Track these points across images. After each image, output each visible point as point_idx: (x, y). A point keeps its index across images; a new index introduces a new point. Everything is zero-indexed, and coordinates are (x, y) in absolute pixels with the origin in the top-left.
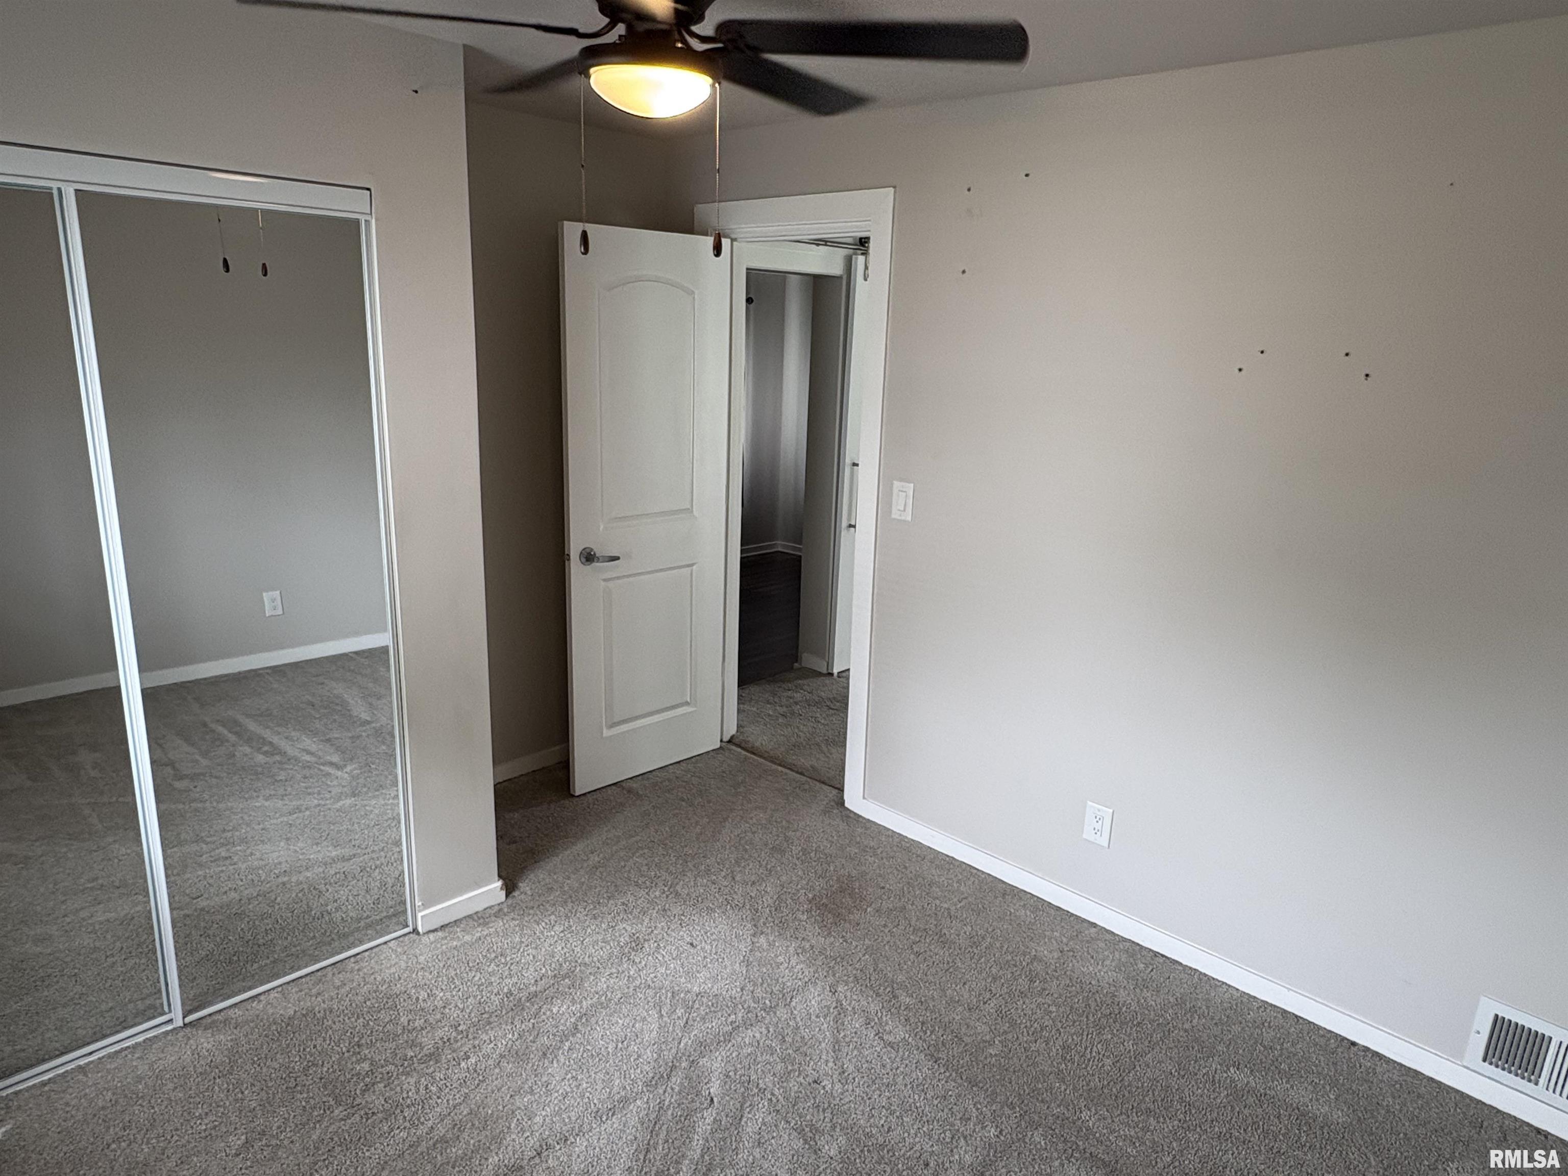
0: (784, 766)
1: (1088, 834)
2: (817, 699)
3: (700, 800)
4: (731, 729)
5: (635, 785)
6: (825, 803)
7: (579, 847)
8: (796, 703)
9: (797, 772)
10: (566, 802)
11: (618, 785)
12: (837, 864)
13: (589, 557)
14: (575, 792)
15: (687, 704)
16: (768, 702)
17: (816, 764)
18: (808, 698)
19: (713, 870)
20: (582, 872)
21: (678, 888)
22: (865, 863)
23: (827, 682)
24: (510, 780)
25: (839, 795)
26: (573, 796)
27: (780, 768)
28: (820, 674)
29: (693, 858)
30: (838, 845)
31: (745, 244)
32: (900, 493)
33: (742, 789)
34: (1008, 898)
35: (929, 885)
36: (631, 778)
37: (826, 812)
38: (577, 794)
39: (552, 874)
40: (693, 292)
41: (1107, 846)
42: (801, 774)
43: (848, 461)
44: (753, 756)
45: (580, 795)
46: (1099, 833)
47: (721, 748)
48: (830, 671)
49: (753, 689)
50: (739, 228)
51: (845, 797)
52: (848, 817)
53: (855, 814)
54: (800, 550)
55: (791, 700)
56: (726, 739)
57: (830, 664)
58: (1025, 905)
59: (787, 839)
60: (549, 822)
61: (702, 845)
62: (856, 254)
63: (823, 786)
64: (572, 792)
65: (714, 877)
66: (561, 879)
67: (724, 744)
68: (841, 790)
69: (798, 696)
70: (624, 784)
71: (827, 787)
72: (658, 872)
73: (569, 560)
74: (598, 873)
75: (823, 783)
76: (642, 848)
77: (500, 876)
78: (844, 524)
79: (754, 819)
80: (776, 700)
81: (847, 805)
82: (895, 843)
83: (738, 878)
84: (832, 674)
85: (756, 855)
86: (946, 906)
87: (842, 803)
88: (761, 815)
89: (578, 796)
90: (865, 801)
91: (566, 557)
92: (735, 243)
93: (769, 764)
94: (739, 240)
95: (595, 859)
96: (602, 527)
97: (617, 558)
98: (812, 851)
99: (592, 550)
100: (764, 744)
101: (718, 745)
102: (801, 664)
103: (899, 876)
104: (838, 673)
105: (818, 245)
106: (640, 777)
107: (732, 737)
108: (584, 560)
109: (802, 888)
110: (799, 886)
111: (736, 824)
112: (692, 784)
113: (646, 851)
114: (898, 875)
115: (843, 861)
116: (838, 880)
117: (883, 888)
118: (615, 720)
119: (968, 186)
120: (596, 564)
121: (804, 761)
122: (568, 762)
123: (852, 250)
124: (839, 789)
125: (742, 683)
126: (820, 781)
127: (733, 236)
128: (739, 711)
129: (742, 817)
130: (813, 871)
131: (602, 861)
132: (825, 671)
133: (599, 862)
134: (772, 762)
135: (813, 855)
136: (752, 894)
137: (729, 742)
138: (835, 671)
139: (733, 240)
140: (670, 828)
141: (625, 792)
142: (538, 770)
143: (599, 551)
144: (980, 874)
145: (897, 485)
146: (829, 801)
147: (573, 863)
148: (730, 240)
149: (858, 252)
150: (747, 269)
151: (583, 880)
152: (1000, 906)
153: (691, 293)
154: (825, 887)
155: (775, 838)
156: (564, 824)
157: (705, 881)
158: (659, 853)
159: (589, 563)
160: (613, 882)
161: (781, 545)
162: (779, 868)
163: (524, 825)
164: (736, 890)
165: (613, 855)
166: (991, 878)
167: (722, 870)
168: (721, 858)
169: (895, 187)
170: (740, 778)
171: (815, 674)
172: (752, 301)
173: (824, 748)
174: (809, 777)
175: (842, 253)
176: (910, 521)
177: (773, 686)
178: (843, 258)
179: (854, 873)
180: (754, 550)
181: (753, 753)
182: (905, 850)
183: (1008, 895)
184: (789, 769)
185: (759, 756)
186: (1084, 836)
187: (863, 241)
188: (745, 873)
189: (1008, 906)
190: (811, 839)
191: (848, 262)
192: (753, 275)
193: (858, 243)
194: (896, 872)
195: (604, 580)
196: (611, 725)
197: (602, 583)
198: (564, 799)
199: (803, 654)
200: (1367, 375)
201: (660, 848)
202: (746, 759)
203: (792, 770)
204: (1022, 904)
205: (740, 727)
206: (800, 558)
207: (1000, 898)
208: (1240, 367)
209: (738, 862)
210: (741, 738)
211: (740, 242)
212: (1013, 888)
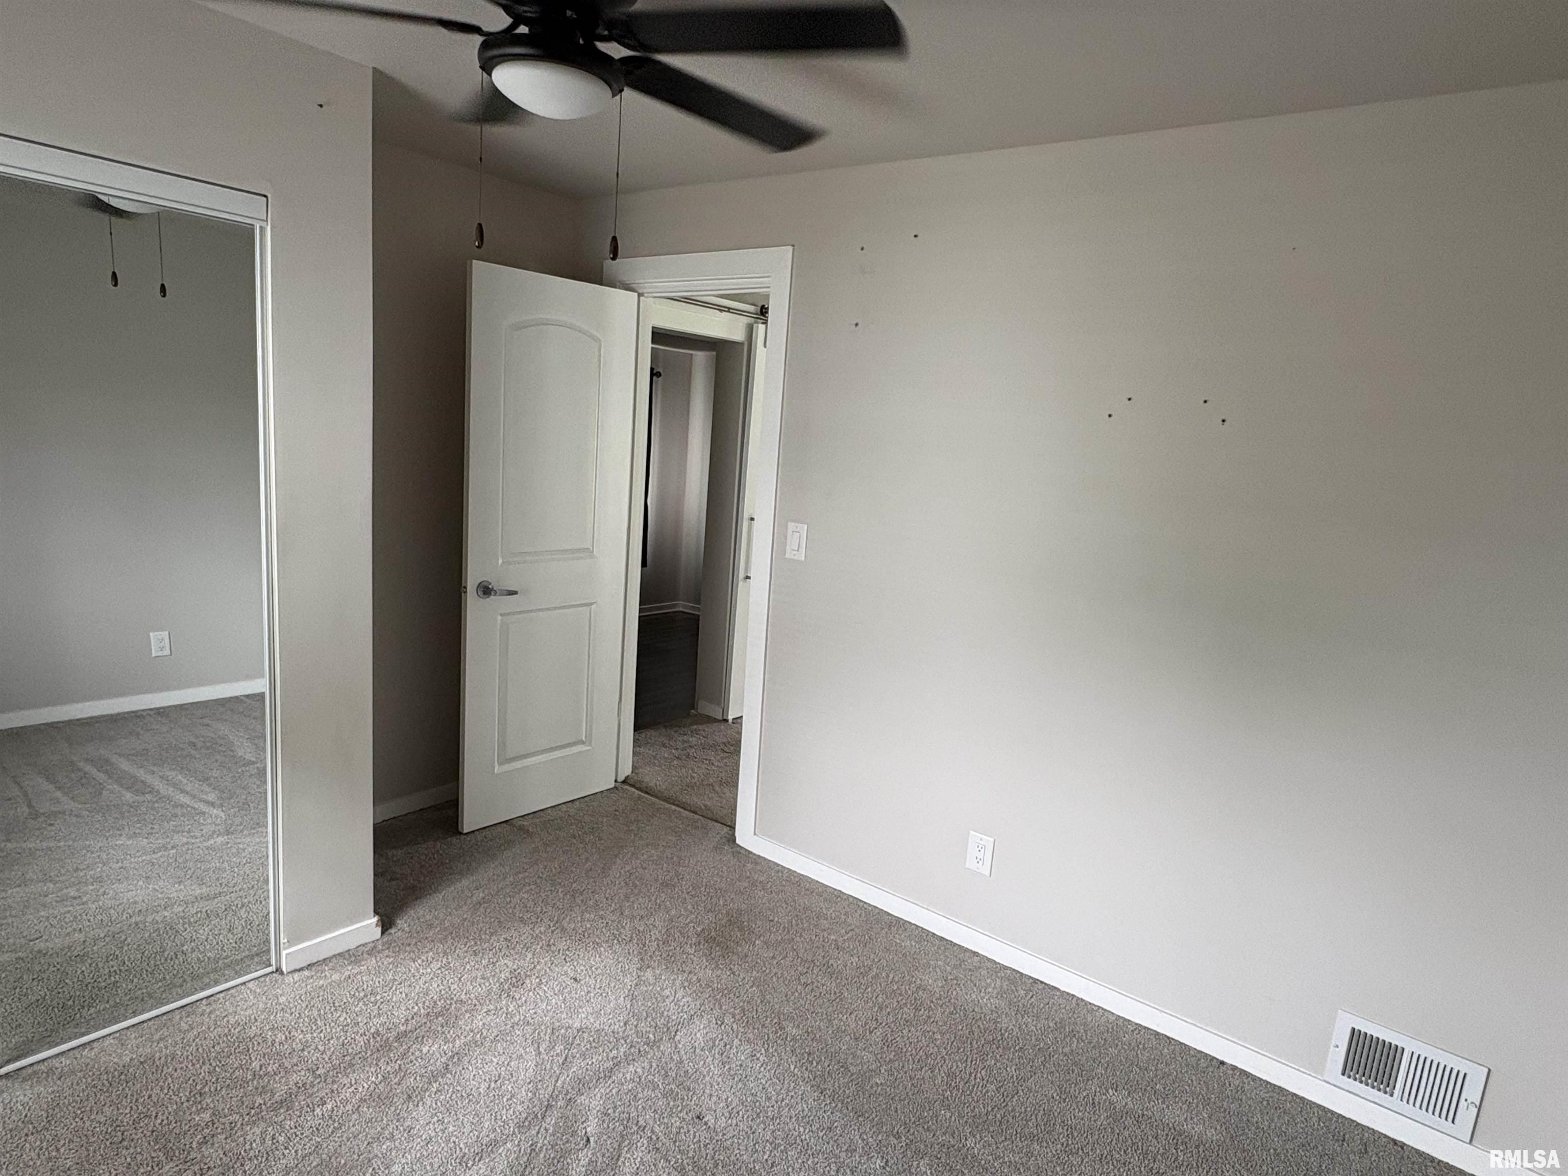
0: (678, 806)
1: (971, 864)
2: (711, 743)
3: (592, 837)
4: (626, 770)
5: (526, 823)
6: (716, 840)
7: (464, 883)
8: (691, 747)
9: (690, 811)
10: (454, 840)
11: (508, 823)
12: (727, 898)
13: (486, 590)
14: (463, 829)
15: (583, 743)
16: (664, 745)
17: (709, 804)
18: (703, 742)
19: (601, 905)
20: (465, 908)
21: (565, 923)
22: (755, 897)
23: (722, 727)
24: (395, 817)
25: (730, 832)
26: (461, 833)
27: (673, 807)
28: (716, 720)
29: (581, 893)
30: (728, 880)
31: (652, 299)
32: (795, 534)
33: (634, 827)
34: (894, 929)
35: (817, 917)
36: (522, 817)
37: (717, 848)
38: (465, 831)
39: (433, 911)
40: (600, 341)
41: (988, 874)
42: (695, 812)
43: (746, 516)
44: (646, 796)
45: (469, 832)
46: (981, 862)
47: (615, 787)
48: (725, 717)
49: (650, 733)
50: (645, 283)
51: (737, 834)
52: (739, 853)
53: (746, 850)
54: (699, 610)
55: (686, 745)
56: (621, 778)
57: (725, 710)
58: (910, 936)
59: (677, 874)
60: (434, 858)
61: (592, 880)
62: (757, 323)
63: (716, 824)
64: (460, 830)
65: (602, 912)
66: (441, 915)
67: (618, 784)
68: (732, 827)
69: (693, 740)
70: (514, 822)
71: (720, 825)
72: (544, 908)
73: (466, 592)
74: (482, 909)
75: (717, 821)
76: (529, 884)
77: (376, 912)
78: (742, 575)
79: (645, 856)
80: (672, 743)
81: (737, 842)
82: (784, 878)
83: (626, 913)
84: (726, 721)
85: (646, 890)
86: (833, 937)
88: (653, 852)
89: (466, 834)
90: (756, 837)
91: (463, 589)
92: (641, 297)
93: (663, 803)
94: (646, 295)
95: (480, 895)
96: (500, 561)
97: (514, 593)
98: (702, 886)
99: (490, 584)
100: (658, 784)
101: (612, 785)
102: (697, 711)
103: (788, 910)
104: (733, 719)
105: (721, 311)
106: (532, 815)
107: (627, 777)
108: (480, 593)
109: (691, 922)
110: (688, 920)
111: (627, 860)
112: (585, 822)
113: (533, 887)
114: (787, 908)
115: (733, 896)
116: (728, 914)
117: (772, 921)
118: (508, 757)
119: (861, 246)
120: (493, 598)
121: (696, 800)
123: (753, 319)
124: (730, 827)
125: (637, 728)
126: (712, 819)
127: (640, 291)
128: (634, 753)
129: (633, 854)
130: (702, 905)
131: (487, 897)
132: (720, 718)
133: (484, 898)
134: (665, 801)
135: (703, 889)
136: (640, 928)
137: (624, 782)
138: (730, 718)
139: (640, 295)
140: (559, 865)
141: (515, 830)
142: (426, 808)
143: (494, 585)
144: (865, 906)
145: (791, 526)
146: (721, 838)
147: (456, 900)
148: (636, 294)
149: (759, 320)
150: (653, 328)
151: (465, 916)
152: (886, 937)
153: (597, 340)
154: (714, 920)
155: (666, 873)
156: (450, 861)
157: (592, 916)
158: (547, 889)
159: (486, 596)
160: (497, 918)
161: (682, 606)
162: (668, 903)
163: (407, 862)
164: (624, 924)
165: (498, 891)
166: (877, 911)
167: (611, 906)
168: (609, 894)
169: (793, 246)
170: (633, 817)
171: (710, 720)
172: (660, 375)
173: (717, 788)
174: (702, 816)
175: (744, 320)
176: (803, 559)
177: (669, 731)
178: (745, 325)
179: (744, 906)
180: (657, 609)
181: (647, 793)
182: (794, 884)
183: (894, 927)
184: (682, 808)
185: (652, 796)
186: (967, 865)
187: (764, 311)
188: (634, 908)
189: (894, 937)
190: (701, 875)
191: (750, 330)
192: (659, 336)
193: (759, 312)
194: (784, 905)
195: (501, 615)
196: (504, 761)
197: (500, 618)
198: (451, 836)
199: (700, 702)
200: (1223, 421)
201: (548, 884)
202: (640, 798)
203: (685, 809)
204: (907, 935)
205: (634, 768)
206: (699, 616)
207: (886, 930)
208: (1109, 413)
209: (627, 897)
210: (636, 778)
211: (647, 297)
212: (899, 919)
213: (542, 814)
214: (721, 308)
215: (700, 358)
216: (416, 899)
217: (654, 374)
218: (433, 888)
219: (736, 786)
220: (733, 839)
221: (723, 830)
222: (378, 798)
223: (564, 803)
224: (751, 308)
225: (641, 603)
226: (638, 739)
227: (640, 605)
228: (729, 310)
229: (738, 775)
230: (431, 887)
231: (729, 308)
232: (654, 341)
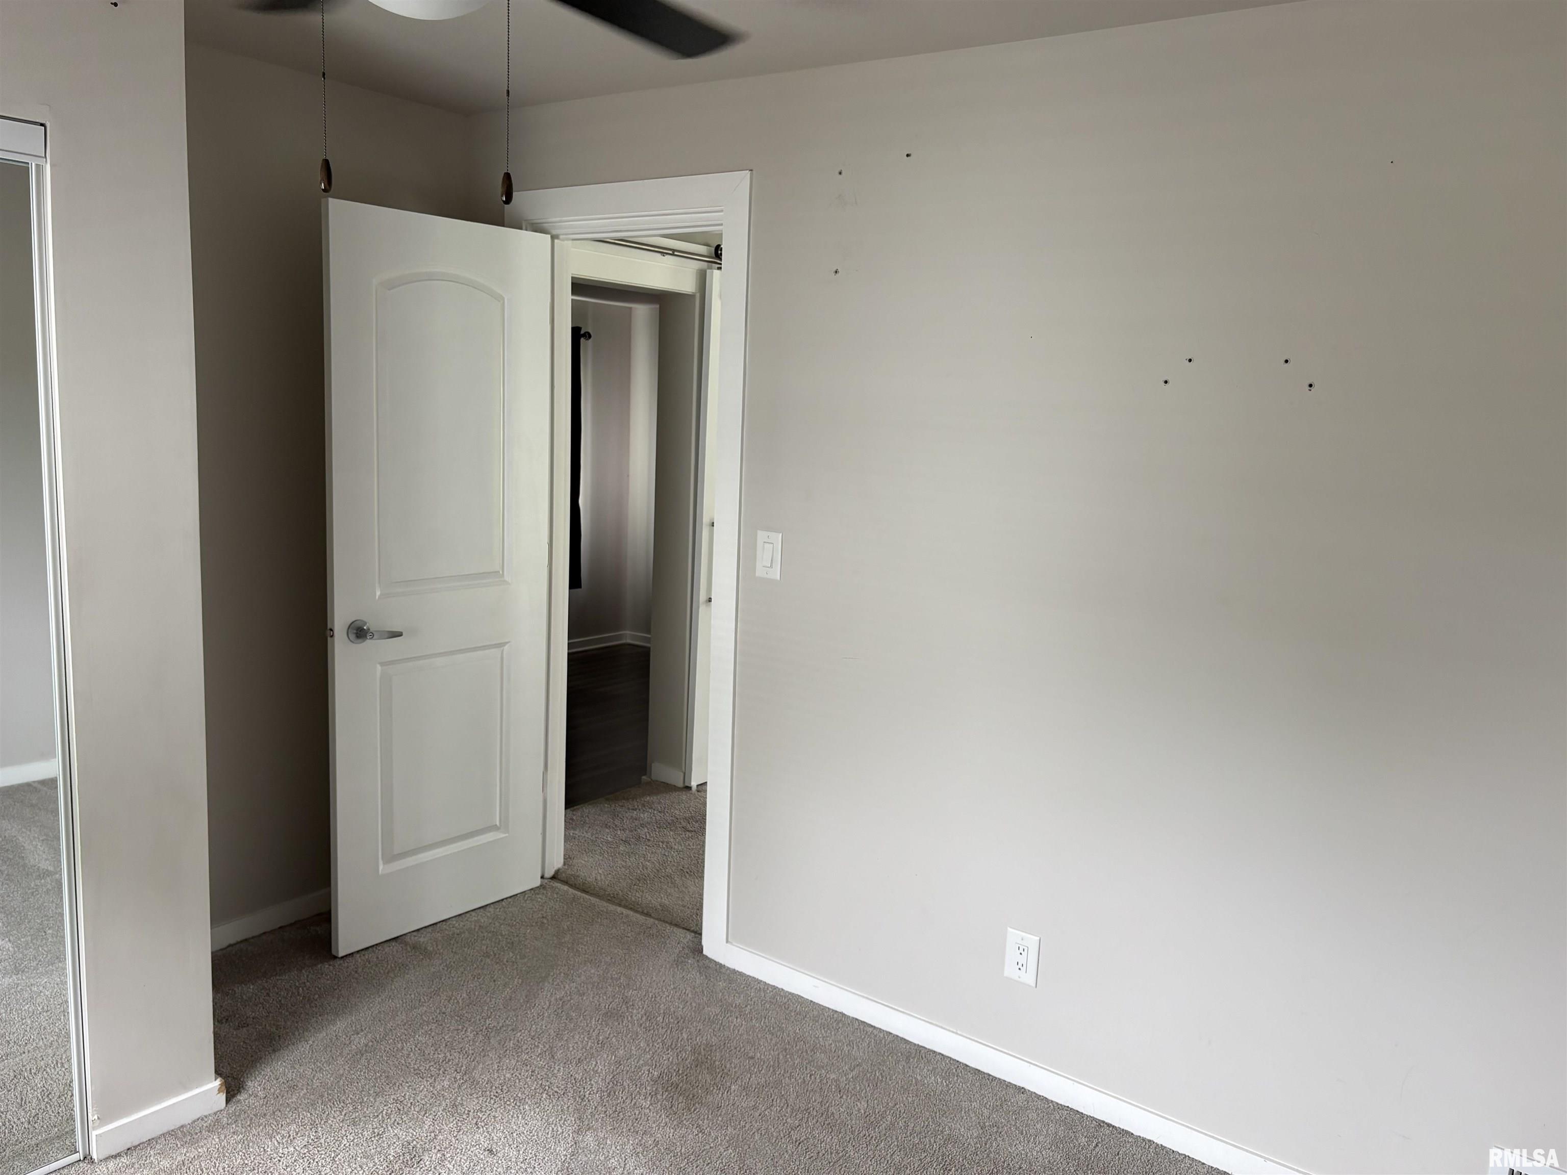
0: (625, 907)
1: (1010, 971)
2: (669, 819)
3: (511, 954)
4: (556, 861)
5: (422, 940)
6: (677, 951)
7: (340, 1026)
8: (642, 825)
9: (642, 913)
10: (326, 967)
11: (399, 941)
12: (693, 1029)
13: (359, 632)
14: (337, 951)
15: (494, 828)
16: (607, 826)
17: (667, 902)
18: (658, 818)
19: (524, 1047)
20: (341, 1061)
21: (476, 1074)
22: (729, 1027)
23: (684, 797)
24: (246, 940)
25: (695, 940)
26: (335, 957)
27: (619, 909)
28: (674, 788)
29: (498, 1032)
30: (694, 1005)
31: (570, 242)
32: (766, 545)
33: (567, 938)
34: (914, 1061)
35: (812, 1050)
36: (418, 930)
37: (678, 962)
38: (341, 954)
39: (297, 1066)
40: (503, 299)
41: (1034, 985)
42: (648, 915)
43: (706, 520)
44: (584, 895)
45: (346, 956)
46: (1023, 969)
47: (542, 887)
48: (687, 784)
49: (587, 811)
50: (560, 222)
51: (704, 942)
52: (707, 967)
53: (716, 963)
54: (648, 640)
55: (637, 823)
56: (549, 873)
57: (687, 774)
58: (934, 1069)
59: (626, 1001)
60: (299, 994)
61: (512, 1013)
62: (711, 268)
63: (675, 929)
64: (334, 952)
65: (526, 1057)
66: (308, 1073)
67: (546, 881)
68: (698, 933)
69: (645, 816)
70: (408, 939)
71: (681, 930)
72: (448, 1054)
73: (332, 636)
74: (363, 1061)
75: (676, 925)
76: (428, 1023)
77: (218, 1073)
78: (703, 597)
79: (583, 977)
80: (617, 822)
81: (705, 952)
82: (768, 999)
83: (559, 1055)
84: (689, 788)
85: (583, 1024)
86: (833, 1076)
87: (700, 950)
88: (593, 971)
89: (342, 957)
90: (728, 945)
91: (328, 632)
92: (556, 241)
93: (605, 904)
94: (561, 237)
95: (360, 1041)
96: (378, 593)
97: (399, 634)
98: (659, 1015)
99: (365, 623)
100: (599, 878)
101: (537, 882)
102: (650, 777)
103: (773, 1042)
104: (698, 786)
105: (663, 254)
106: (430, 930)
107: (557, 872)
108: (352, 637)
109: (646, 1064)
110: (641, 1062)
111: (558, 984)
112: (502, 935)
113: (434, 1026)
114: (771, 1040)
115: (700, 1026)
116: (694, 1051)
117: (752, 1058)
118: (396, 853)
119: (839, 170)
120: (368, 643)
121: (650, 898)
122: (329, 912)
123: (706, 263)
124: (695, 932)
125: (570, 802)
126: (671, 924)
127: (554, 232)
128: (567, 838)
129: (566, 975)
130: (659, 1041)
131: (371, 1044)
132: (680, 785)
133: (366, 1046)
134: (609, 901)
135: (660, 1019)
136: (577, 1076)
137: (553, 878)
138: (694, 784)
139: (553, 238)
140: (468, 994)
141: (409, 949)
142: (287, 926)
143: (371, 624)
144: (875, 1032)
145: (762, 535)
146: (683, 948)
147: (329, 1049)
148: (549, 236)
149: (714, 265)
150: (572, 277)
151: (341, 1072)
152: (904, 1073)
153: (500, 299)
154: (675, 1061)
155: (611, 1000)
156: (320, 997)
157: (513, 1062)
158: (452, 1028)
159: (360, 640)
160: (384, 1072)
161: (629, 636)
162: (614, 1040)
163: (261, 1000)
164: (556, 1071)
165: (386, 1035)
166: (890, 1038)
167: (538, 1047)
168: (536, 1031)
169: (751, 170)
170: (565, 925)
171: (669, 788)
172: (590, 336)
173: (678, 881)
174: (657, 919)
175: (694, 266)
176: (779, 578)
177: (613, 806)
178: (695, 271)
179: (714, 1040)
180: (594, 642)
181: (584, 891)
182: (780, 1006)
183: (914, 1058)
184: (631, 909)
185: (592, 895)
186: (1006, 974)
187: (717, 253)
188: (568, 1048)
189: (913, 1072)
190: (658, 999)
191: (702, 280)
192: (580, 287)
193: (714, 255)
194: (769, 1036)
195: (382, 664)
196: (391, 858)
197: (379, 667)
198: (322, 963)
199: (653, 765)
200: (1311, 386)
201: (453, 1021)
202: (574, 899)
203: (637, 912)
204: (930, 1068)
205: (568, 858)
206: (649, 648)
207: (904, 1063)
208: (1165, 379)
209: (559, 1036)
210: (569, 872)
211: (563, 240)
212: (919, 1048)
213: (444, 926)
214: (664, 251)
215: (642, 313)
216: (274, 1051)
217: (578, 335)
218: (297, 1033)
219: (702, 877)
220: (698, 949)
221: (685, 937)
222: (218, 917)
223: (472, 911)
224: (702, 249)
225: (571, 636)
226: (572, 819)
227: (569, 638)
228: (673, 252)
229: (703, 862)
230: (294, 1034)
231: (674, 251)
232: (574, 292)
